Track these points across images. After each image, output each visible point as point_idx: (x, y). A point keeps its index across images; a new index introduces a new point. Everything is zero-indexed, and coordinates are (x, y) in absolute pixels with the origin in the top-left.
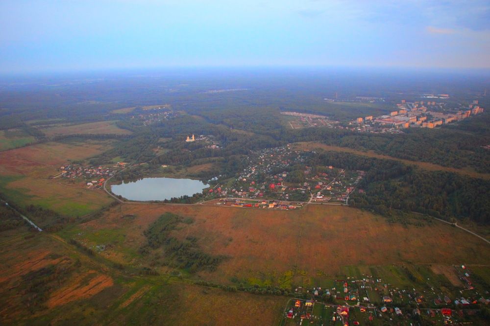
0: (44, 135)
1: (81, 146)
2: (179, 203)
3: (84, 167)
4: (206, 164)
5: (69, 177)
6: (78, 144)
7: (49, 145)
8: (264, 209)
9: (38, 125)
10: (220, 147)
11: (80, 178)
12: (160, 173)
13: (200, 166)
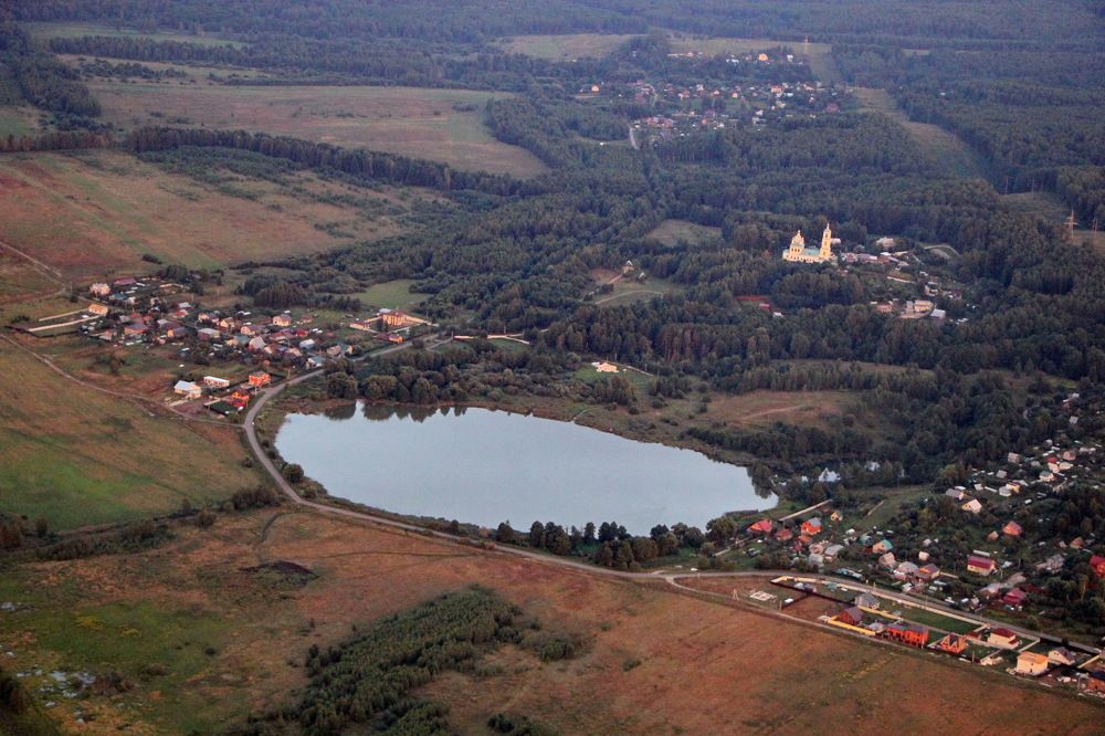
0: (95, 111)
1: (250, 197)
2: (560, 554)
3: (206, 305)
4: (819, 395)
5: (106, 336)
6: (237, 186)
7: (96, 165)
8: (985, 675)
9: (89, 51)
10: (953, 311)
11: (158, 352)
12: (560, 395)
13: (785, 395)
